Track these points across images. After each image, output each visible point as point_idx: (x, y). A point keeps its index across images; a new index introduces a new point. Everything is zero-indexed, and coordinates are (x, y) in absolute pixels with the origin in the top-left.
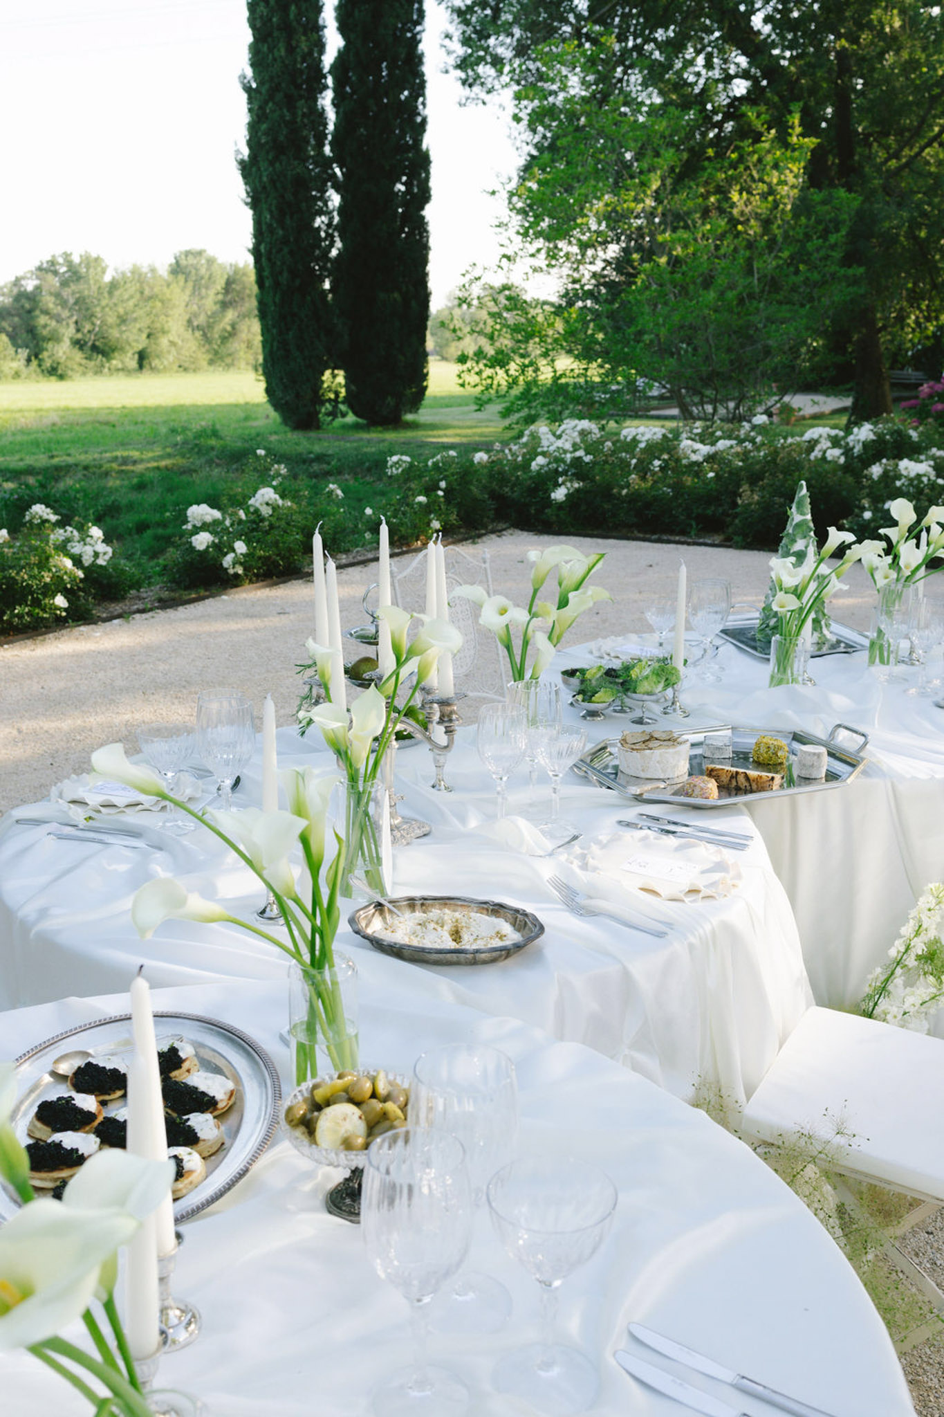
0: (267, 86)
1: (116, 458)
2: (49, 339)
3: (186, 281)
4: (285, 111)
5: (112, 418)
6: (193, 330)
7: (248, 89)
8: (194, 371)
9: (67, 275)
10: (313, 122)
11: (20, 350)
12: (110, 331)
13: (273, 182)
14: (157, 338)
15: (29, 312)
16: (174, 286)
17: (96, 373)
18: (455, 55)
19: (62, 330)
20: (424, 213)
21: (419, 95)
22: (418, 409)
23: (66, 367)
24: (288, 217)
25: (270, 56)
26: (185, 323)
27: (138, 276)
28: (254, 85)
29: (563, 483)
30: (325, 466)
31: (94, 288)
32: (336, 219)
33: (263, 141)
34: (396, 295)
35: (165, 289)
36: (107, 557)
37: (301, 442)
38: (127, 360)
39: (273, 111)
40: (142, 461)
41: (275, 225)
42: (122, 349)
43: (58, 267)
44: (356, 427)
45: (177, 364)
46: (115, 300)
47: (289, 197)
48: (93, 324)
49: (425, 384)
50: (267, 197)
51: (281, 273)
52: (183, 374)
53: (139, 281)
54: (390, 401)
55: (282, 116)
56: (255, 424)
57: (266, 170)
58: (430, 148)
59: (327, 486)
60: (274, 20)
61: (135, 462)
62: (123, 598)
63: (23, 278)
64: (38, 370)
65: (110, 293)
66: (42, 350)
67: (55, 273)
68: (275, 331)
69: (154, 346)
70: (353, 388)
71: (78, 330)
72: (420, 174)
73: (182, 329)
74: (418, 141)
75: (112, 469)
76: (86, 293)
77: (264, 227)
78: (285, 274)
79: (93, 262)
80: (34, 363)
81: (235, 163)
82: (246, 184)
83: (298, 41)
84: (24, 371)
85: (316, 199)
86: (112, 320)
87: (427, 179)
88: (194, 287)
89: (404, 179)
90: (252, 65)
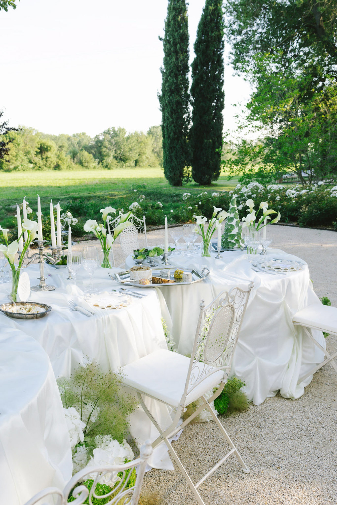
0: (169, 71)
1: (110, 194)
2: (106, 156)
3: (153, 137)
4: (174, 79)
5: (116, 182)
6: (154, 153)
7: (162, 72)
8: (154, 167)
9: (113, 134)
10: (184, 82)
11: (96, 159)
12: (126, 153)
13: (169, 102)
14: (142, 156)
15: (100, 147)
16: (148, 138)
17: (121, 167)
18: (232, 59)
19: (110, 153)
20: (222, 113)
21: (221, 73)
22: (217, 180)
23: (111, 165)
24: (174, 114)
25: (170, 61)
26: (152, 151)
27: (137, 135)
28: (165, 71)
29: (242, 203)
30: (178, 198)
31: (122, 139)
32: (191, 115)
33: (166, 89)
34: (210, 140)
35: (145, 139)
36: (76, 223)
37: (174, 190)
38: (131, 163)
39: (170, 79)
40: (118, 195)
41: (169, 117)
42: (130, 159)
43: (110, 132)
44: (195, 186)
45: (148, 165)
46: (128, 143)
47: (174, 108)
48: (121, 151)
49: (220, 171)
50: (167, 108)
51: (170, 133)
52: (150, 168)
53: (137, 136)
54: (207, 176)
55: (173, 81)
56: (162, 184)
57: (167, 99)
58: (225, 91)
59: (157, 202)
60: (172, 49)
61: (115, 196)
62: (82, 236)
63: (99, 136)
64: (102, 166)
65: (127, 140)
66: (104, 159)
67: (109, 134)
68: (168, 153)
69: (141, 158)
70: (194, 172)
71: (116, 153)
72: (221, 99)
73: (151, 153)
74: (220, 89)
75: (108, 198)
76: (119, 140)
77: (166, 118)
78: (172, 133)
79: (122, 130)
80: (101, 164)
81: (157, 97)
82: (160, 103)
83: (179, 56)
84: (97, 166)
85: (184, 108)
86: (127, 149)
87: (223, 101)
88: (155, 139)
89: (215, 101)
90: (164, 64)
